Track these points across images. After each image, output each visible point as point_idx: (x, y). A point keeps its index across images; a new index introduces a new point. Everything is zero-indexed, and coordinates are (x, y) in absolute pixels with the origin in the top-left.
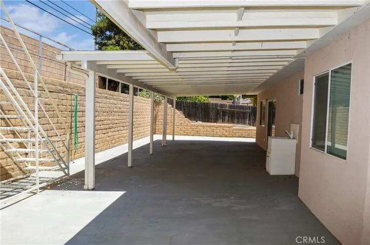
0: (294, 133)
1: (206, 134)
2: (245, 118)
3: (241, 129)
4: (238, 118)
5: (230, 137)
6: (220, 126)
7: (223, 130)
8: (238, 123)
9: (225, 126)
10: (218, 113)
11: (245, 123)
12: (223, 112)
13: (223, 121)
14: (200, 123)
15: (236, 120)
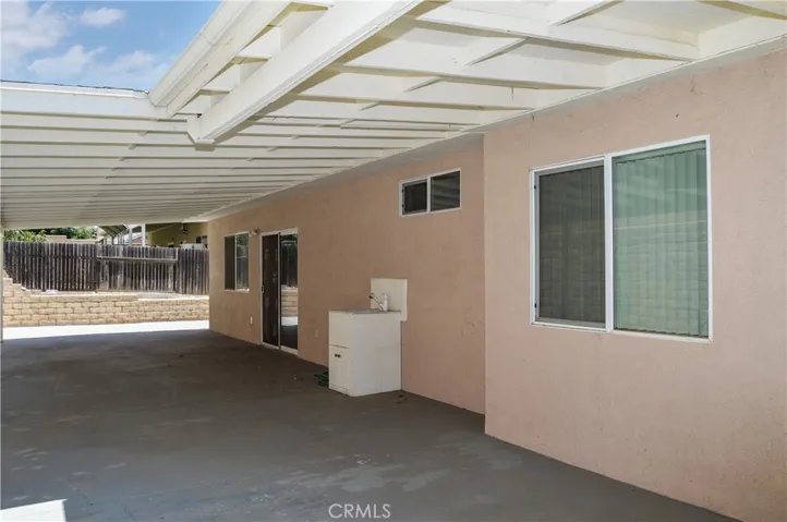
0: (389, 300)
1: (73, 319)
2: (165, 276)
3: (157, 303)
4: (149, 278)
5: (134, 322)
6: (107, 299)
7: (115, 306)
8: (149, 288)
9: (118, 298)
10: (97, 266)
11: (164, 288)
12: (110, 265)
13: (112, 286)
14: (53, 293)
15: (143, 282)
